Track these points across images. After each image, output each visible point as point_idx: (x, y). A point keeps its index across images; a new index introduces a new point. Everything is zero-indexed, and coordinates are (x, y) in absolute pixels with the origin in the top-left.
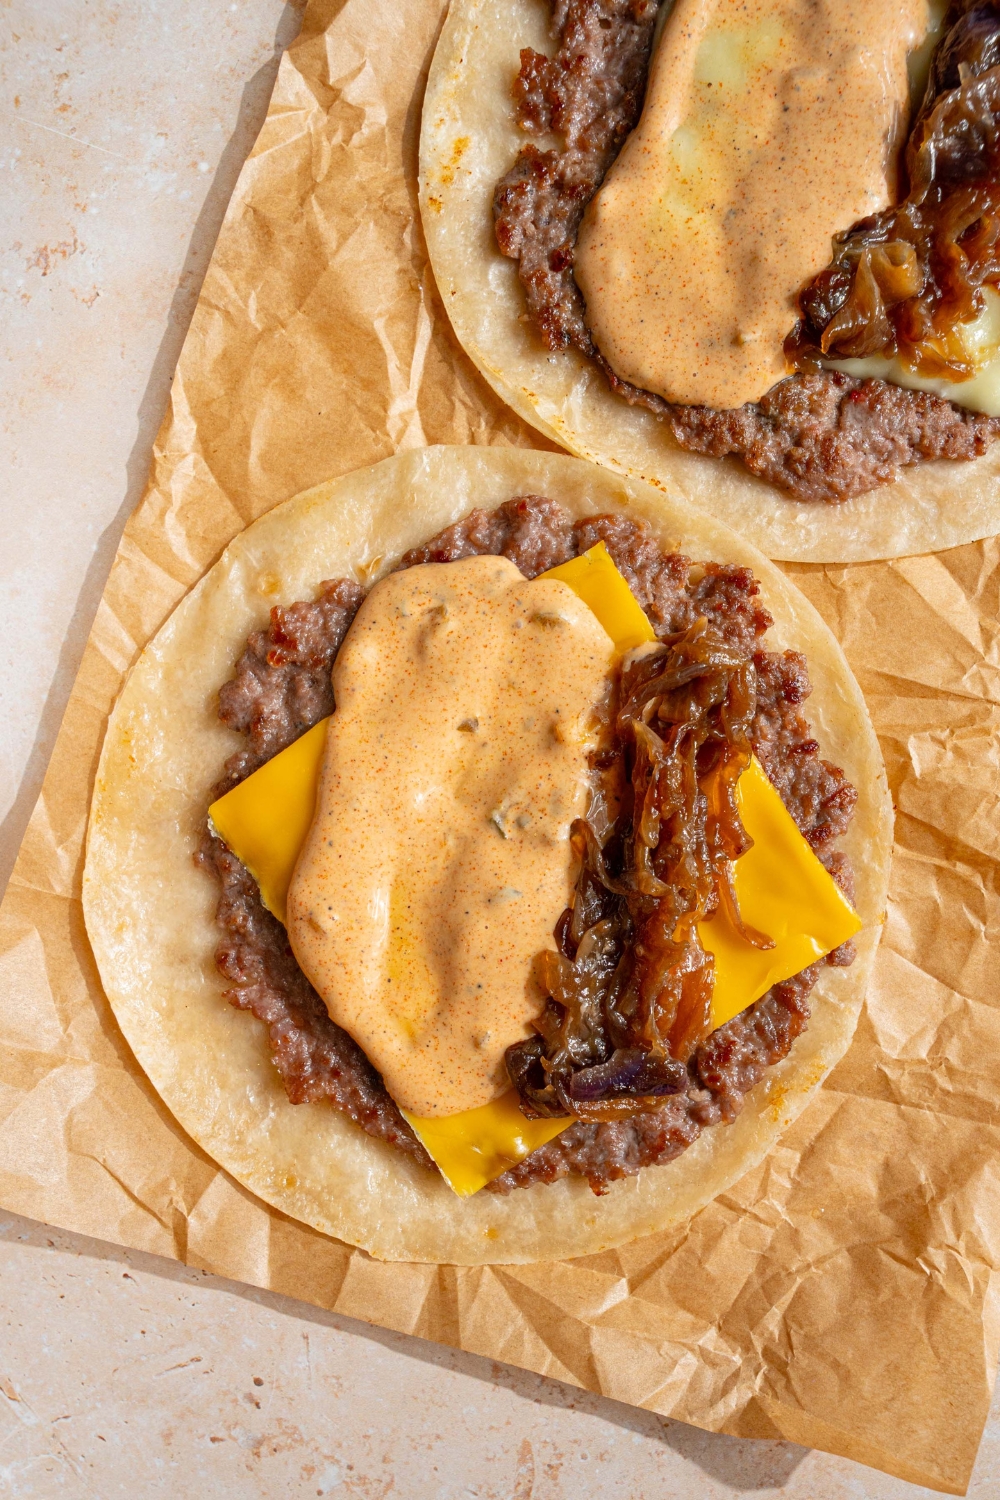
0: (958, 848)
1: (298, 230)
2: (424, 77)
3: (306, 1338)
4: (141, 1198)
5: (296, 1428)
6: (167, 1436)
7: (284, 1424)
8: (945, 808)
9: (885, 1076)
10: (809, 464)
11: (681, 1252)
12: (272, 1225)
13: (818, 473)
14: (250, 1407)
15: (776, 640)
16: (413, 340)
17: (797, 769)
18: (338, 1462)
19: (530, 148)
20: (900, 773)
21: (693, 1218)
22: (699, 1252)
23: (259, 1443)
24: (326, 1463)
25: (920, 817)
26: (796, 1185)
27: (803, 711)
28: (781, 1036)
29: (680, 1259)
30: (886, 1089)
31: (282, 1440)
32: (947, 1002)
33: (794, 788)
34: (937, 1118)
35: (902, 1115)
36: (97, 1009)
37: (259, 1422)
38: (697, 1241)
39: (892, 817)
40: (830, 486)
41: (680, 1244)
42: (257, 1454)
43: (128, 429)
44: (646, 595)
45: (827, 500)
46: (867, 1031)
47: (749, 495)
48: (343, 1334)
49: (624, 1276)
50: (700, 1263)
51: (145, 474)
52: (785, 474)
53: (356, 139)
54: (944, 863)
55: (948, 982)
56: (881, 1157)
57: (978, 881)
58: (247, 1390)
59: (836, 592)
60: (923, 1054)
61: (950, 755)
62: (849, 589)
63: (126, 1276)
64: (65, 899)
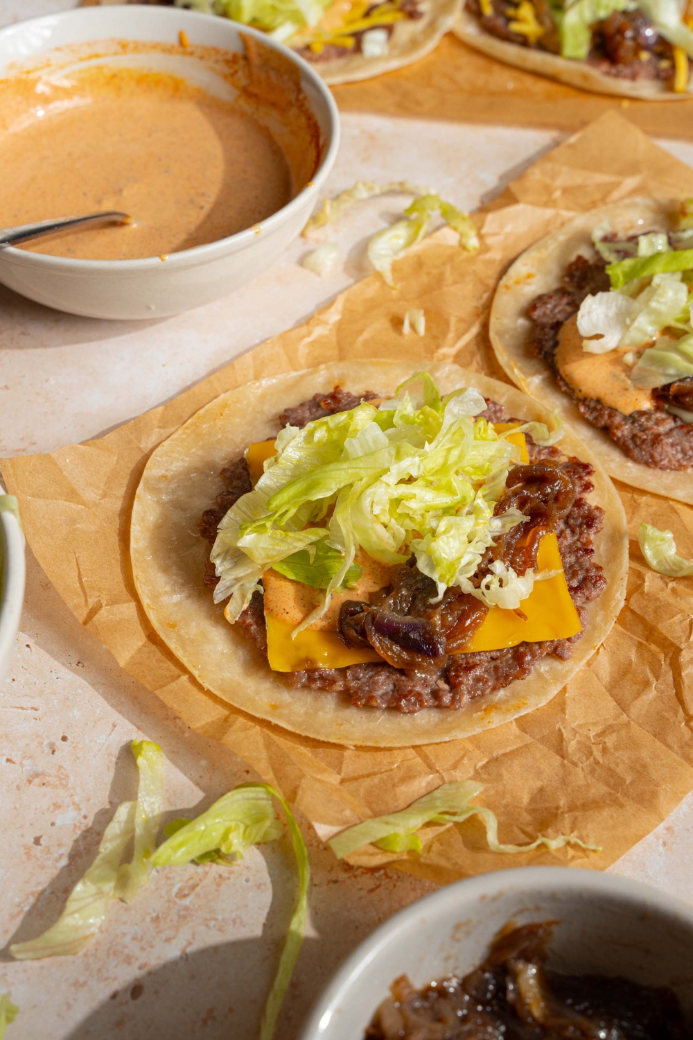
0: (656, 634)
1: (434, 271)
2: (524, 251)
3: (114, 726)
4: (85, 585)
5: (67, 776)
7: (62, 770)
8: (655, 611)
9: (562, 735)
10: (643, 441)
11: (384, 776)
14: (48, 751)
15: (591, 499)
16: (466, 331)
17: (578, 559)
18: (80, 809)
19: (563, 288)
20: (636, 588)
22: (396, 780)
23: (37, 775)
24: (71, 807)
25: (638, 612)
26: (477, 773)
27: (593, 535)
28: (507, 676)
29: (382, 779)
30: (559, 748)
31: (52, 780)
32: (618, 717)
33: (571, 566)
34: (585, 777)
35: (563, 765)
38: (398, 774)
39: (622, 604)
40: (652, 456)
41: (386, 771)
42: (29, 782)
43: (307, 308)
44: (531, 456)
45: (647, 464)
46: (560, 702)
49: (340, 774)
50: (394, 785)
52: (629, 442)
53: (482, 257)
54: (644, 642)
55: (623, 706)
56: (539, 784)
57: (662, 656)
58: (53, 740)
59: (635, 504)
60: (592, 734)
61: (668, 590)
62: (643, 505)
63: (28, 646)
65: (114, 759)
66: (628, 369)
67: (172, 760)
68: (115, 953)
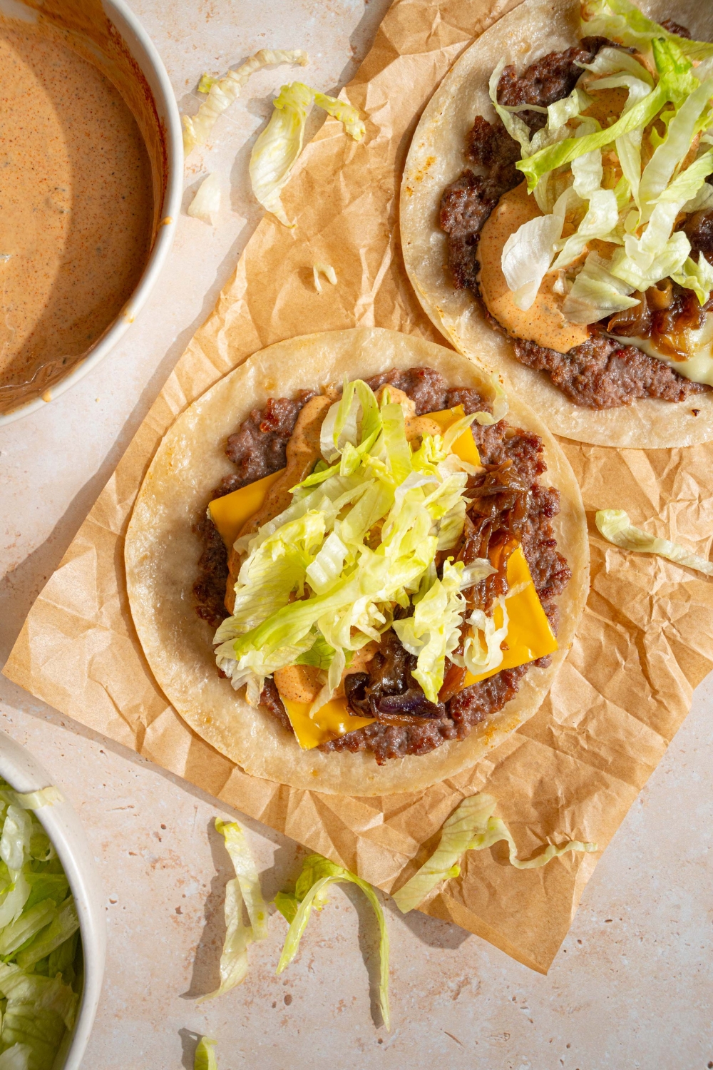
0: (621, 617)
1: (328, 188)
2: (418, 117)
3: (196, 808)
4: (123, 712)
5: (179, 857)
6: (105, 846)
7: (173, 853)
8: (618, 592)
9: (552, 732)
10: (586, 386)
11: (417, 806)
12: (192, 742)
13: (590, 392)
14: (156, 840)
15: (546, 480)
16: (379, 264)
17: (542, 553)
18: (198, 881)
19: (469, 171)
20: (598, 568)
21: (428, 788)
22: (427, 808)
23: (156, 861)
24: (192, 880)
25: (603, 594)
26: (489, 781)
27: (552, 522)
28: (500, 699)
29: (416, 809)
30: (550, 740)
31: (170, 862)
32: (595, 699)
33: (538, 564)
34: (575, 762)
35: (556, 756)
36: (120, 600)
37: (158, 849)
38: (427, 801)
39: (588, 591)
40: (595, 400)
41: (418, 801)
42: (154, 867)
43: (209, 277)
44: (480, 439)
45: (591, 407)
46: (547, 706)
47: (548, 395)
48: (218, 810)
49: (381, 810)
50: (426, 813)
51: (214, 306)
52: (571, 388)
53: (372, 143)
54: (610, 623)
55: (598, 688)
56: (539, 776)
57: (627, 637)
58: (156, 830)
59: (585, 459)
60: (575, 726)
61: (627, 564)
62: (592, 460)
63: (101, 751)
64: (116, 535)
65: (207, 835)
66: (559, 298)
67: (249, 827)
68: (264, 978)
